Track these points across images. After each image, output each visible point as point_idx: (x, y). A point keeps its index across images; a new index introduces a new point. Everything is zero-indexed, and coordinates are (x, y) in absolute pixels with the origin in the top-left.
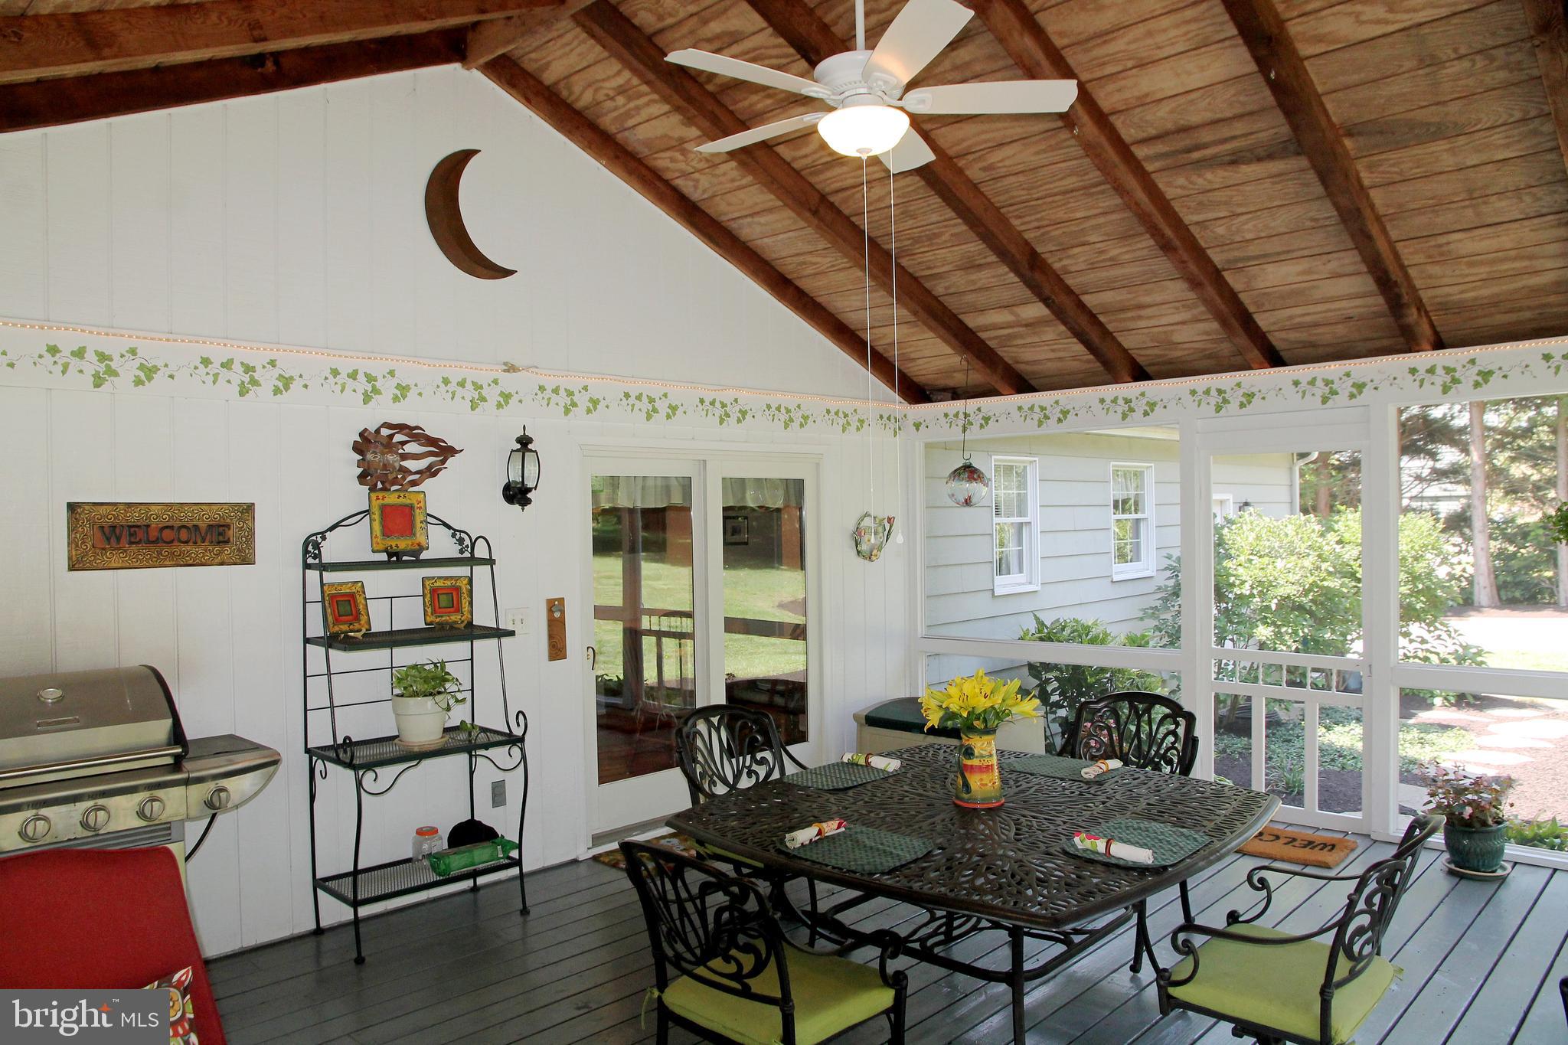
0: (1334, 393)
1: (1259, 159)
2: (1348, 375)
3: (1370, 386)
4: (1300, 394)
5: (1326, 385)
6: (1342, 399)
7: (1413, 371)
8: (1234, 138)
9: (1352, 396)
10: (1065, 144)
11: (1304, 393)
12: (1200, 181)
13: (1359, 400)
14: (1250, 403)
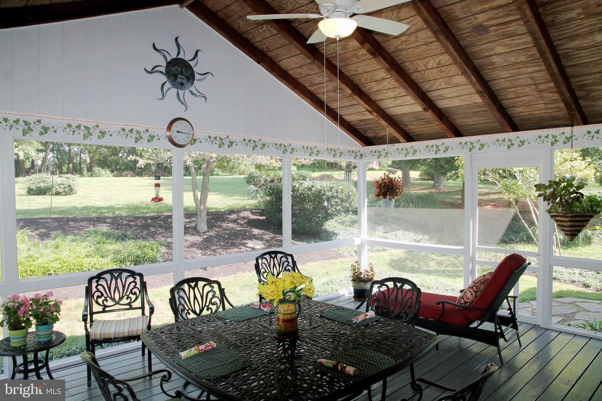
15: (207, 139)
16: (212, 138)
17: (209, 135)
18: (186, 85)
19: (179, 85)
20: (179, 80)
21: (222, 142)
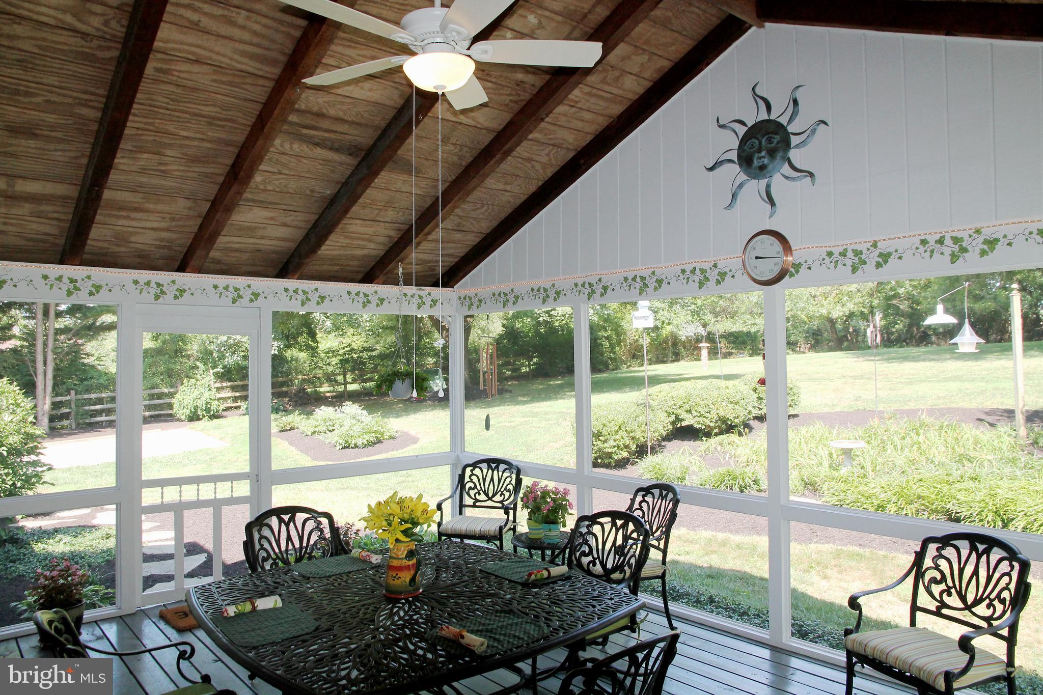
0: (240, 297)
1: (331, 149)
2: (249, 286)
3: (262, 295)
4: (218, 295)
5: (235, 291)
6: (245, 301)
7: (286, 290)
8: (335, 132)
9: (251, 301)
10: (245, 86)
11: (221, 294)
12: (287, 146)
13: (255, 304)
14: (182, 296)
15: (823, 259)
16: (836, 255)
17: (829, 249)
18: (770, 167)
19: (758, 171)
20: (756, 163)
21: (860, 258)
